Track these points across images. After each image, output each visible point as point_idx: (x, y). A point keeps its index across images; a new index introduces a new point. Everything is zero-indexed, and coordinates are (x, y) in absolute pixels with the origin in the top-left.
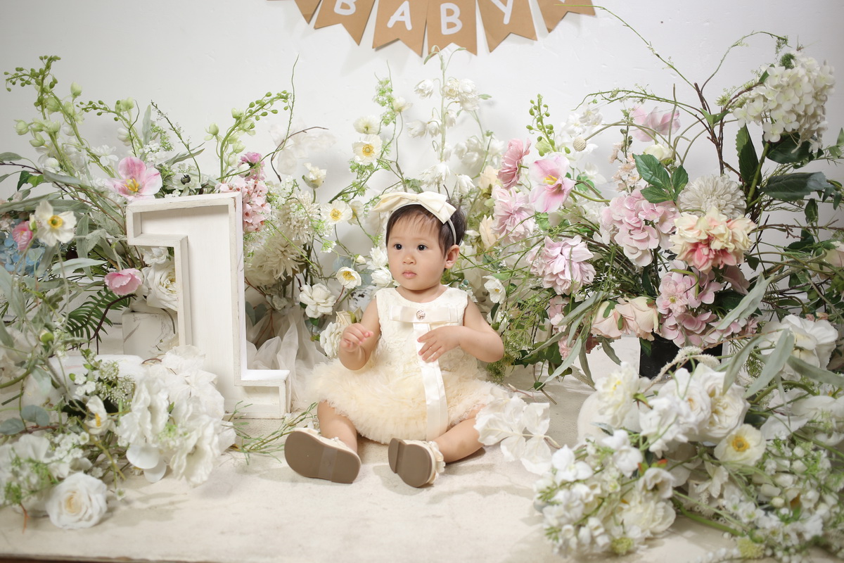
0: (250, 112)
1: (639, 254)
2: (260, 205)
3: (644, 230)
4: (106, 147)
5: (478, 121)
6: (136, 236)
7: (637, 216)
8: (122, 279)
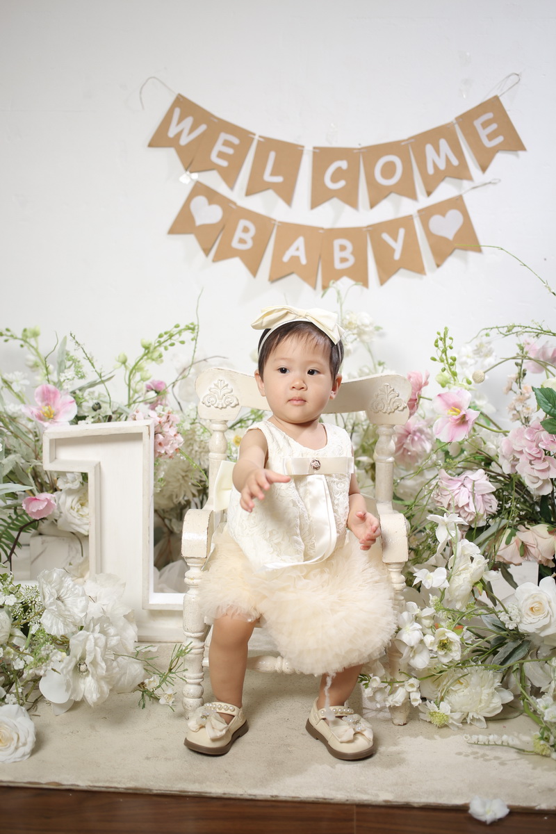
0: (159, 342)
1: (540, 483)
2: (173, 435)
3: (544, 460)
4: (17, 373)
5: (370, 351)
6: (51, 461)
7: (537, 446)
8: (39, 504)
